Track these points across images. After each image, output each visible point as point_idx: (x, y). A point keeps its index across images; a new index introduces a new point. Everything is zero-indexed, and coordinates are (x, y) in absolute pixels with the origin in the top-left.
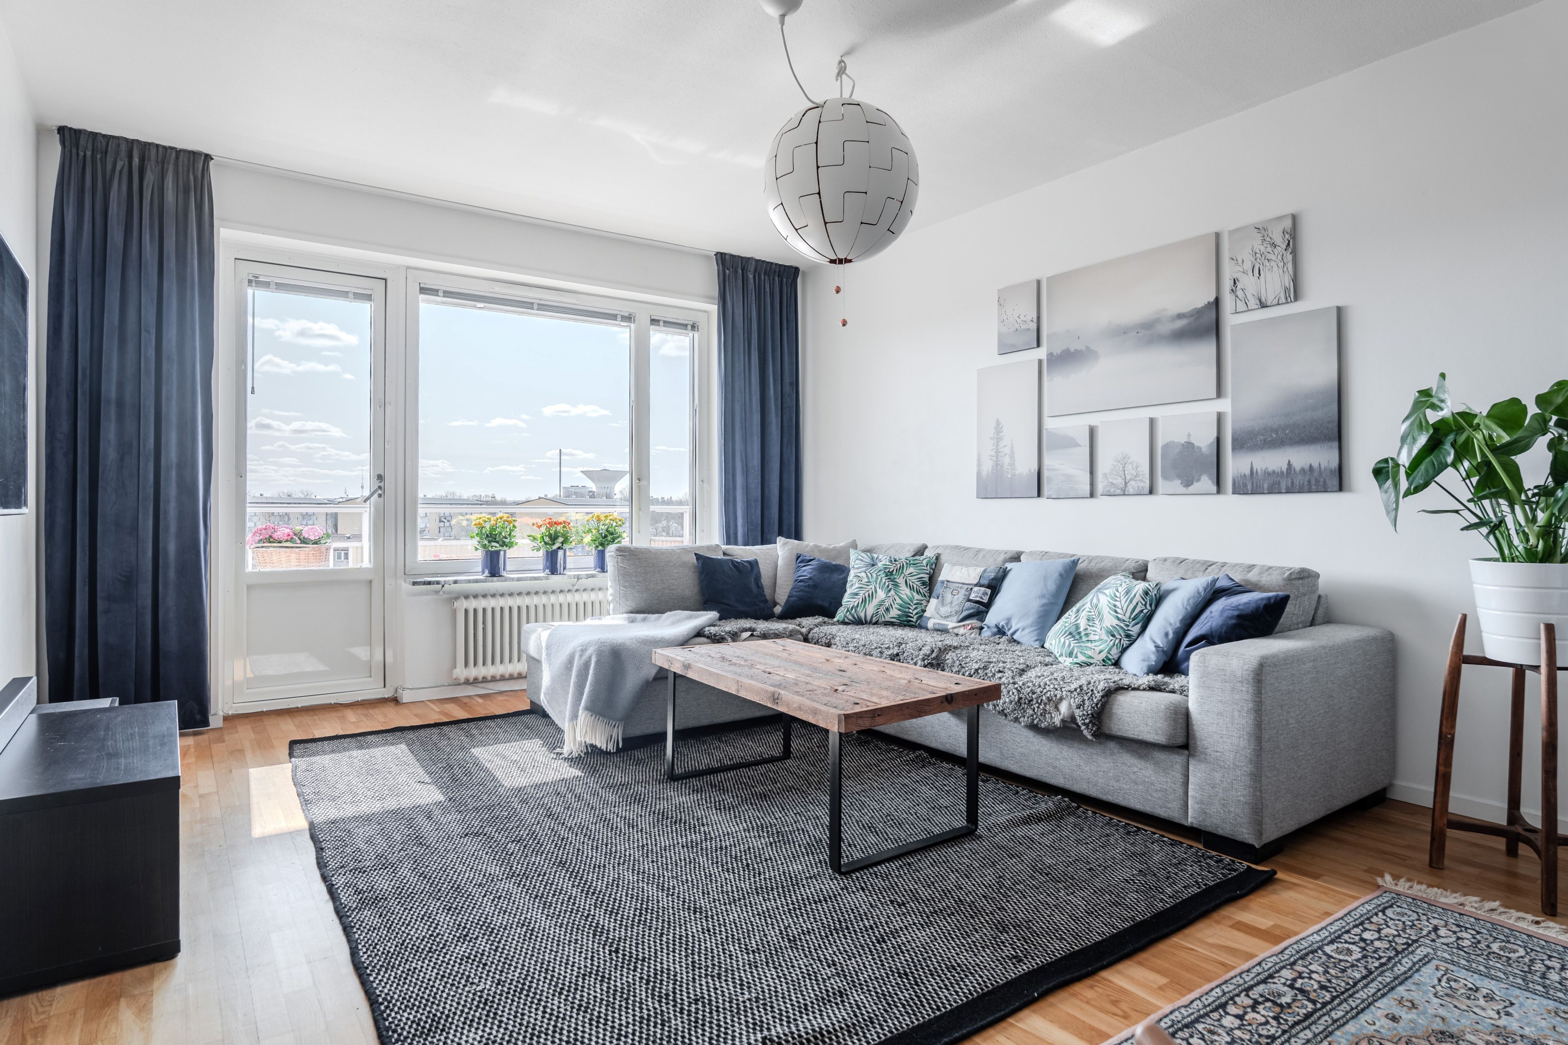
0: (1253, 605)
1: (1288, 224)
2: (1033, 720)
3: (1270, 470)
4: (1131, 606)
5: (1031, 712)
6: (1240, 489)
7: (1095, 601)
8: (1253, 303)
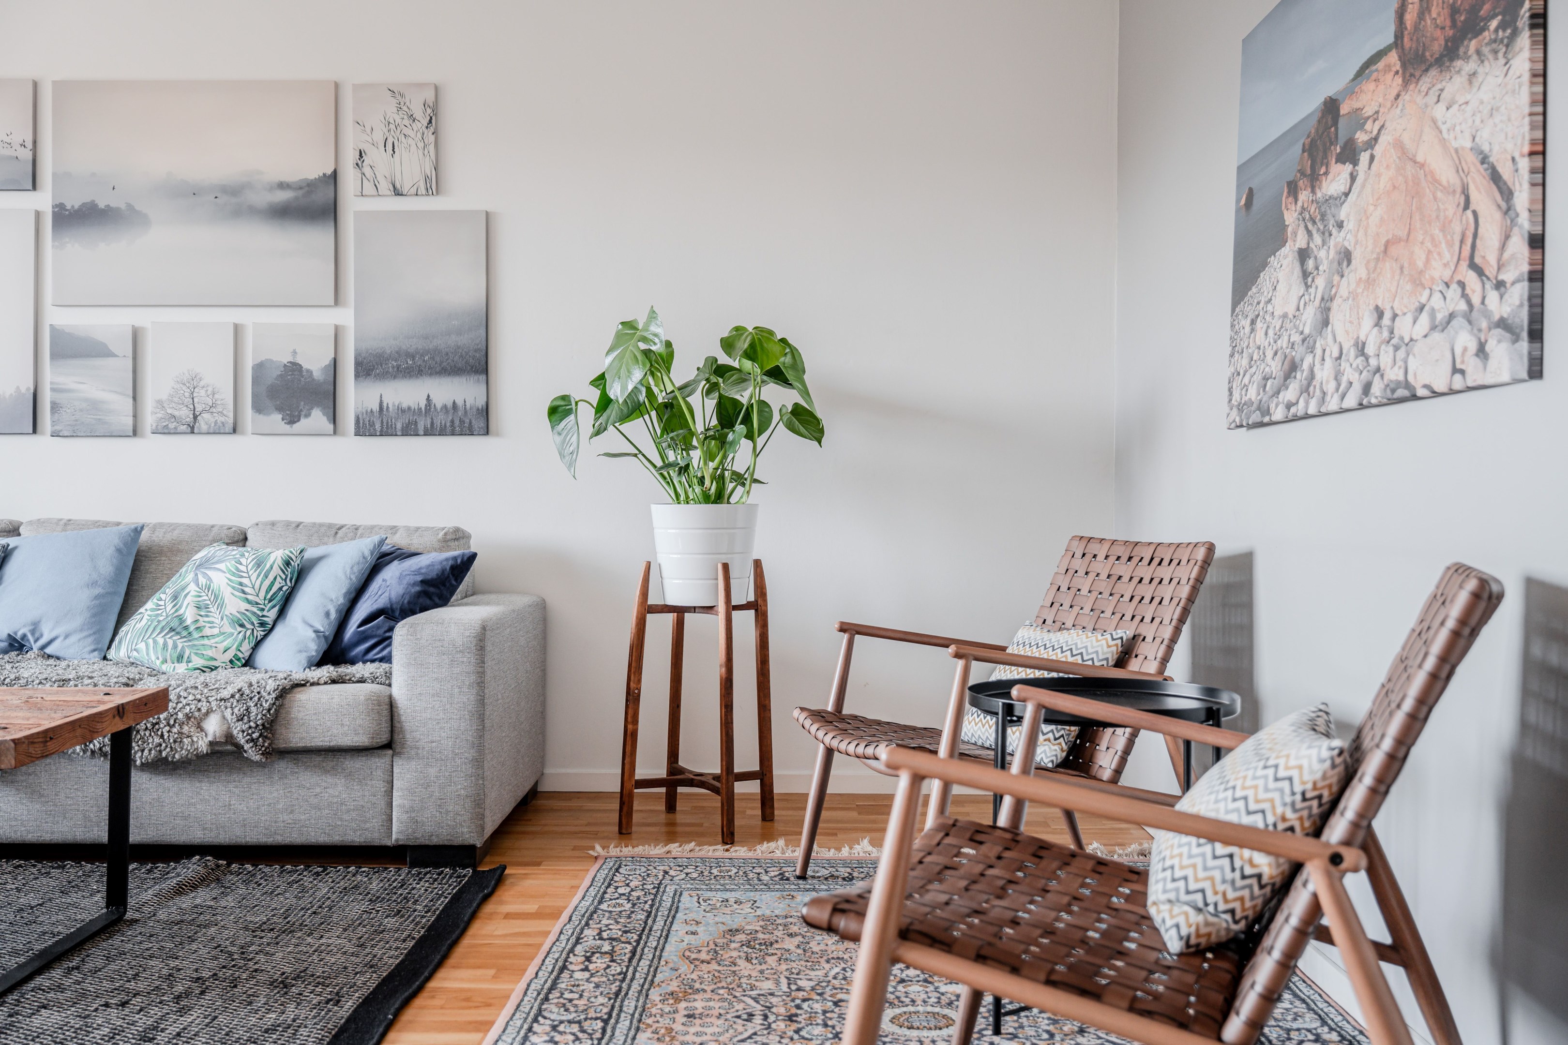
0: (438, 568)
1: (430, 96)
2: (160, 751)
3: (405, 405)
4: (267, 583)
5: (157, 740)
6: (364, 428)
7: (202, 580)
8: (385, 187)
